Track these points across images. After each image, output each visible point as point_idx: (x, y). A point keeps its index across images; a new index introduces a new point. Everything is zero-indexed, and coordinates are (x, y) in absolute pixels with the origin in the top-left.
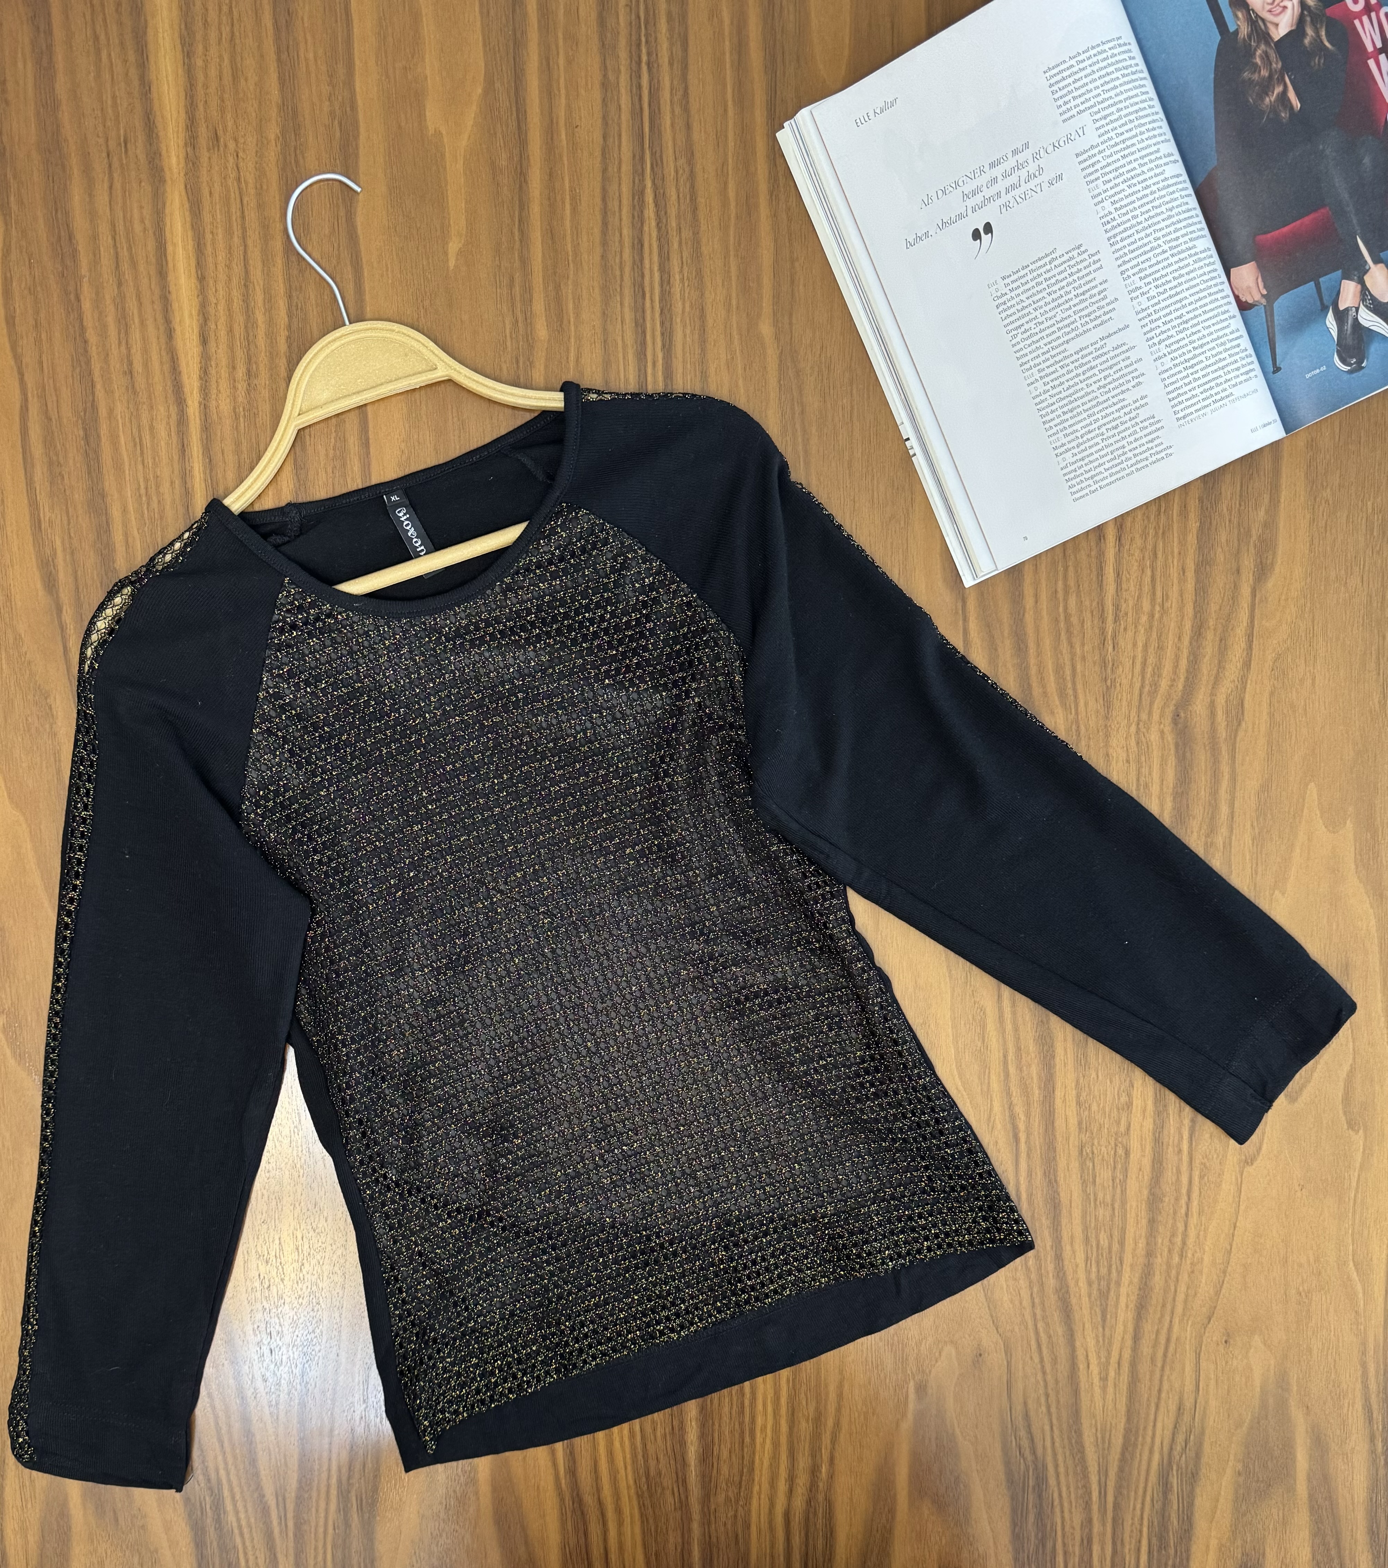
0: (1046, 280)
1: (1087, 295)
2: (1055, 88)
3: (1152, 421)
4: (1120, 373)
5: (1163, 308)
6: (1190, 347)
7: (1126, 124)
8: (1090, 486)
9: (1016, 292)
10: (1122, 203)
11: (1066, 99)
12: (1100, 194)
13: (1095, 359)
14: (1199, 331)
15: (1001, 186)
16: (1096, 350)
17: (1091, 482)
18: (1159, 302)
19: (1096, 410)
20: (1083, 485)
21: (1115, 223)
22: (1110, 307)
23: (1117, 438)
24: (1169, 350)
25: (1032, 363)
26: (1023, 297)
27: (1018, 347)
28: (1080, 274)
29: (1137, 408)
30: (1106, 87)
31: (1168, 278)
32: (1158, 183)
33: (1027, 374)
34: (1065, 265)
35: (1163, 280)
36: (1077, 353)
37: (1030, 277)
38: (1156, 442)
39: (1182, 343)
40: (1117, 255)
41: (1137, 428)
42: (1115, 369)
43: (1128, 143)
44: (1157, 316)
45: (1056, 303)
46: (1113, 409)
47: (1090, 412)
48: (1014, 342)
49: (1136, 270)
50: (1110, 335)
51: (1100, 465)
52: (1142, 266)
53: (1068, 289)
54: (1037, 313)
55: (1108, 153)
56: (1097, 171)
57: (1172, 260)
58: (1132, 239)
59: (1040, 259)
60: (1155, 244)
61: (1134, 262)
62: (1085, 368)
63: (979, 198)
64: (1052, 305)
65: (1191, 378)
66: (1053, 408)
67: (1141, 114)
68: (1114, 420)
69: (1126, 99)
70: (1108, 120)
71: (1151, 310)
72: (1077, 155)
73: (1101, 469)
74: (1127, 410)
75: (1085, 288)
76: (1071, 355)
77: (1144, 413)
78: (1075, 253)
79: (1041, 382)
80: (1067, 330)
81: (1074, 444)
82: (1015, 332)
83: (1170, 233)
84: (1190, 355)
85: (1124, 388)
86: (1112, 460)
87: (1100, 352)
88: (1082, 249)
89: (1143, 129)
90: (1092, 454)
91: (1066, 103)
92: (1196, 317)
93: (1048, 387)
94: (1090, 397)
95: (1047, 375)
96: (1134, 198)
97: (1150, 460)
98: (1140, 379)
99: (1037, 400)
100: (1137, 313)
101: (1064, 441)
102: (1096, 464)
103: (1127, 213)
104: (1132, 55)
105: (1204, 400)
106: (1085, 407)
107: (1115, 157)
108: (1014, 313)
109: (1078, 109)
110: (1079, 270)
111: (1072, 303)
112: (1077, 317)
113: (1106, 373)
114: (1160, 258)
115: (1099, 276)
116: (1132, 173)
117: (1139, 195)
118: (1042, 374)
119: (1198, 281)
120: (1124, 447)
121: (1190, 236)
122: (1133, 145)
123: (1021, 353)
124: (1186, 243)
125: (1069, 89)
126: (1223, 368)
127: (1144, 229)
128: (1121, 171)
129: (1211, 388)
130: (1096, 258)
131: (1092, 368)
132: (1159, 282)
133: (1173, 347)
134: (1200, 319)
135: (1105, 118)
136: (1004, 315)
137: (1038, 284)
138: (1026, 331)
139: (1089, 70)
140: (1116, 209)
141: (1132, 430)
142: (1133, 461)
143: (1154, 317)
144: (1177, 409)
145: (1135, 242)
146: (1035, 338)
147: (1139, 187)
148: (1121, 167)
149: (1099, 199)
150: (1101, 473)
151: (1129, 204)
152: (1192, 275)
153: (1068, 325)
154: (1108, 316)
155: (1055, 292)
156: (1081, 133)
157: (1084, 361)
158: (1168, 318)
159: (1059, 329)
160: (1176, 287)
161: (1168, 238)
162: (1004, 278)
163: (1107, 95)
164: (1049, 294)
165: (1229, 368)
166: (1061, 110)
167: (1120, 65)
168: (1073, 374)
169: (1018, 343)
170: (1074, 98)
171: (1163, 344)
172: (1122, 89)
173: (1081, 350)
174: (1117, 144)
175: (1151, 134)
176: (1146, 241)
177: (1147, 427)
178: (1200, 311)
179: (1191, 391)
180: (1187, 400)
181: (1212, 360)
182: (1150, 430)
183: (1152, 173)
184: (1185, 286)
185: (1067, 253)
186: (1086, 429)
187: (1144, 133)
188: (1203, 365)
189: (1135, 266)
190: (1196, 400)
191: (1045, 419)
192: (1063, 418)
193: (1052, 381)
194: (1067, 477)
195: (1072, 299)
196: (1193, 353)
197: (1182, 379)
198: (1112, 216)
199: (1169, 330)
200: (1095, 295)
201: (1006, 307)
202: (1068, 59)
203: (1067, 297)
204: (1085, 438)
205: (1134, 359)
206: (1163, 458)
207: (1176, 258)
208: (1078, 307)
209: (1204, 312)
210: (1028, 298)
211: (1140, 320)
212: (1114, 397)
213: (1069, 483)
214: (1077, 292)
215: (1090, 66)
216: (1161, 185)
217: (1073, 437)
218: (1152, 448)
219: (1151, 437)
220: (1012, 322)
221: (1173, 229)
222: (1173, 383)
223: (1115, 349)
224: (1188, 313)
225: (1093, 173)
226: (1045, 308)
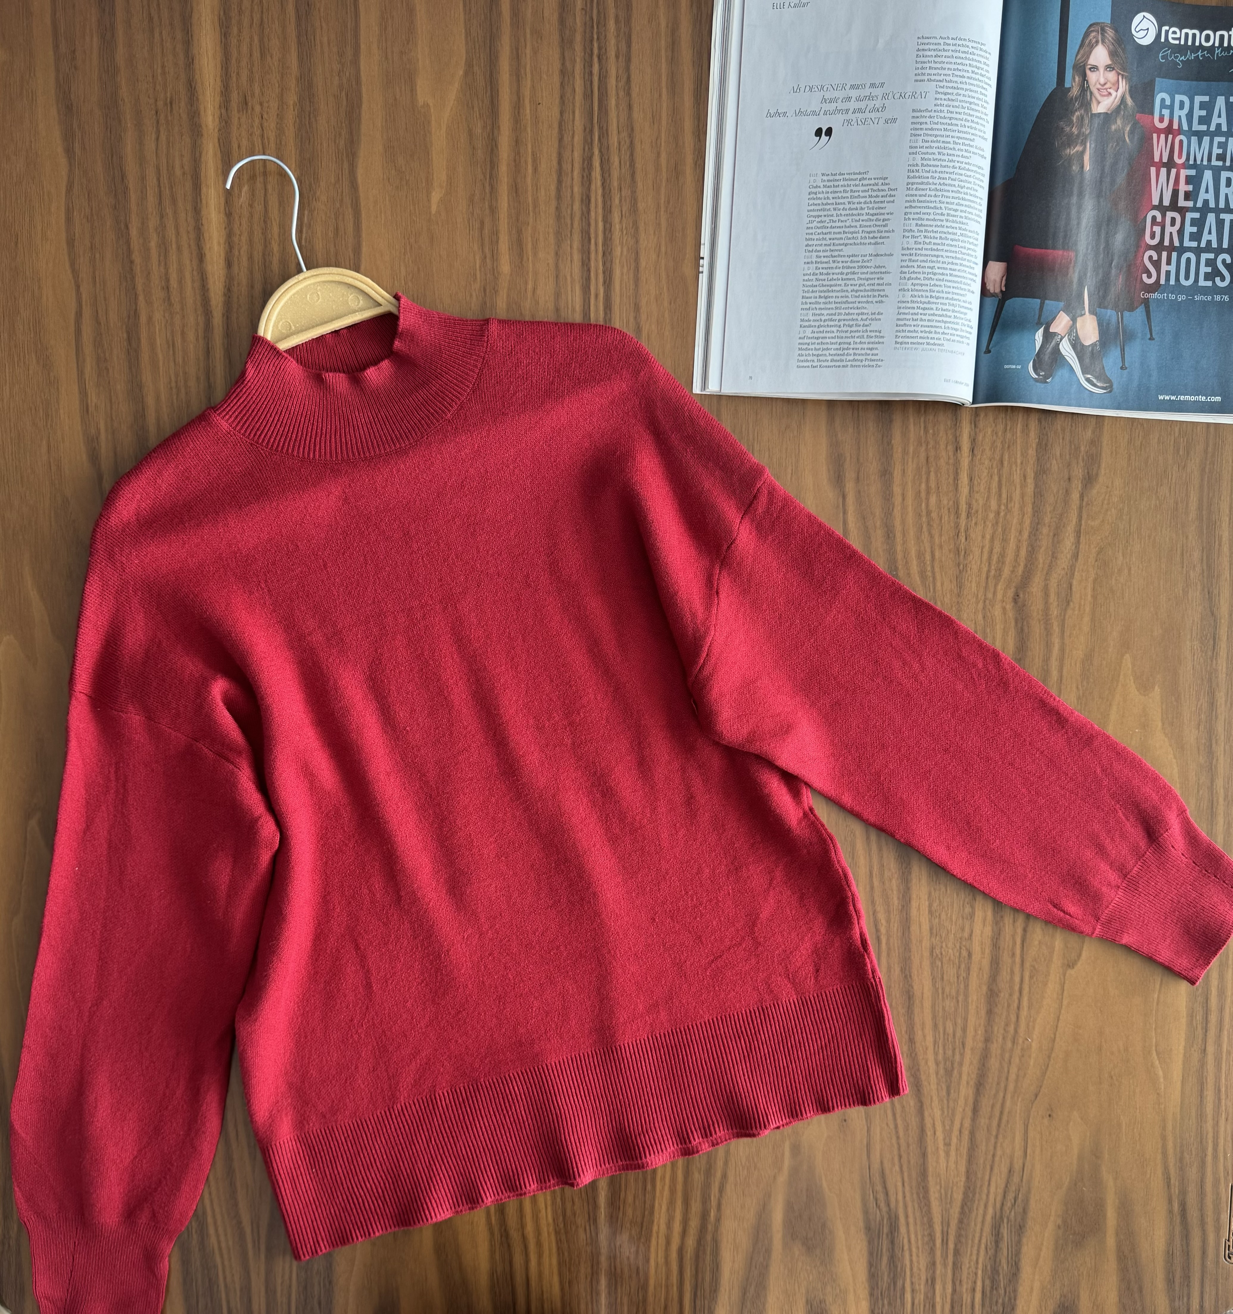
0: (851, 191)
1: (875, 217)
2: (921, 53)
3: (878, 334)
4: (872, 287)
5: (922, 255)
6: (928, 294)
7: (958, 107)
8: (813, 361)
9: (828, 190)
10: (929, 163)
11: (925, 65)
12: (916, 147)
13: (859, 267)
14: (940, 286)
15: (852, 105)
16: (863, 261)
17: (815, 358)
18: (922, 249)
19: (843, 306)
20: (809, 358)
21: (917, 174)
22: (887, 234)
23: (848, 335)
24: (913, 287)
25: (814, 248)
26: (830, 196)
27: (810, 231)
28: (877, 199)
29: (872, 320)
30: (957, 73)
31: (936, 235)
32: (962, 163)
33: (807, 254)
34: (870, 187)
35: (932, 235)
36: (849, 256)
37: (842, 183)
38: (875, 352)
39: (924, 288)
40: (908, 198)
41: (865, 334)
42: (870, 282)
43: (954, 122)
44: (917, 258)
45: (851, 212)
46: (856, 311)
47: (838, 305)
48: (810, 225)
49: (916, 216)
50: (877, 255)
51: (827, 349)
52: (922, 216)
53: (863, 206)
54: (835, 213)
55: (936, 120)
56: (922, 129)
57: (944, 223)
58: (923, 193)
59: (854, 174)
60: (938, 205)
61: (918, 210)
62: (849, 271)
63: (832, 106)
64: (848, 212)
65: (919, 317)
66: (815, 289)
67: (973, 106)
68: (853, 320)
69: (966, 90)
70: (947, 97)
71: (914, 252)
72: (913, 111)
73: (827, 352)
74: (864, 317)
75: (875, 211)
76: (844, 256)
77: (875, 326)
78: (880, 182)
79: (815, 265)
80: (850, 236)
81: (817, 324)
82: (814, 219)
83: (953, 203)
84: (927, 300)
85: (870, 299)
86: (837, 349)
87: (865, 264)
88: (886, 181)
89: (969, 118)
90: (825, 338)
91: (922, 68)
92: (943, 274)
93: (818, 272)
94: (843, 294)
95: (822, 263)
96: (939, 163)
97: (864, 363)
98: (883, 299)
99: (806, 278)
100: (903, 249)
101: (812, 318)
102: (825, 346)
103: (929, 172)
104: (987, 62)
105: (921, 337)
106: (837, 300)
107: (939, 126)
108: (819, 205)
110: (877, 196)
111: (862, 218)
112: (861, 230)
113: (862, 282)
114: (937, 217)
115: (889, 208)
116: (946, 145)
117: (944, 164)
118: (819, 260)
119: (957, 249)
121: (967, 215)
122: (957, 125)
123: (811, 236)
124: (961, 217)
125: (930, 59)
126: (946, 322)
127: (936, 190)
128: (939, 138)
129: (930, 332)
130: (893, 193)
131: (854, 273)
132: (929, 234)
133: (916, 287)
134: (945, 277)
135: (945, 94)
136: (811, 202)
137: (845, 191)
138: (821, 222)
139: (950, 54)
140: (923, 165)
141: (861, 334)
142: (851, 358)
143: (913, 258)
144: (899, 334)
146: (824, 231)
147: (946, 157)
148: (941, 136)
149: (914, 150)
150: (825, 355)
151: (933, 166)
152: (954, 243)
153: (852, 233)
154: (881, 241)
155: (854, 203)
156: (923, 96)
157: (851, 265)
158: (923, 264)
159: (845, 232)
160: (939, 244)
161: (950, 206)
162: (823, 175)
163: (955, 79)
164: (849, 203)
165: (950, 325)
166: (917, 72)
167: (975, 63)
168: (839, 271)
169: (812, 228)
170: (930, 68)
171: (910, 282)
172: (968, 81)
173: (852, 256)
174: (945, 118)
175: (974, 125)
176: (933, 199)
177: (872, 337)
178: (948, 272)
179: (914, 326)
180: (909, 331)
181: (940, 312)
182: (872, 340)
183: (960, 153)
184: (946, 248)
185: (875, 179)
186: (830, 317)
187: (968, 121)
188: (932, 312)
189: (917, 213)
190: (914, 335)
191: (804, 294)
192: (818, 300)
193: (823, 268)
194: (800, 346)
195: (863, 215)
196: (929, 299)
197: (912, 314)
198: (917, 168)
199: (919, 273)
200: (880, 220)
201: (815, 196)
202: (938, 37)
203: (860, 212)
204: (826, 324)
205: (885, 281)
206: (873, 366)
207: (949, 224)
208: (864, 223)
209: (951, 275)
210: (833, 198)
211: (903, 255)
212: (859, 302)
213: (800, 352)
214: (869, 211)
215: (952, 51)
216: (963, 166)
217: (818, 318)
218: (869, 355)
219: (871, 346)
220: (814, 210)
221: (956, 201)
222: (904, 314)
223: (876, 267)
224: (938, 268)
225: (918, 129)
226: (841, 212)
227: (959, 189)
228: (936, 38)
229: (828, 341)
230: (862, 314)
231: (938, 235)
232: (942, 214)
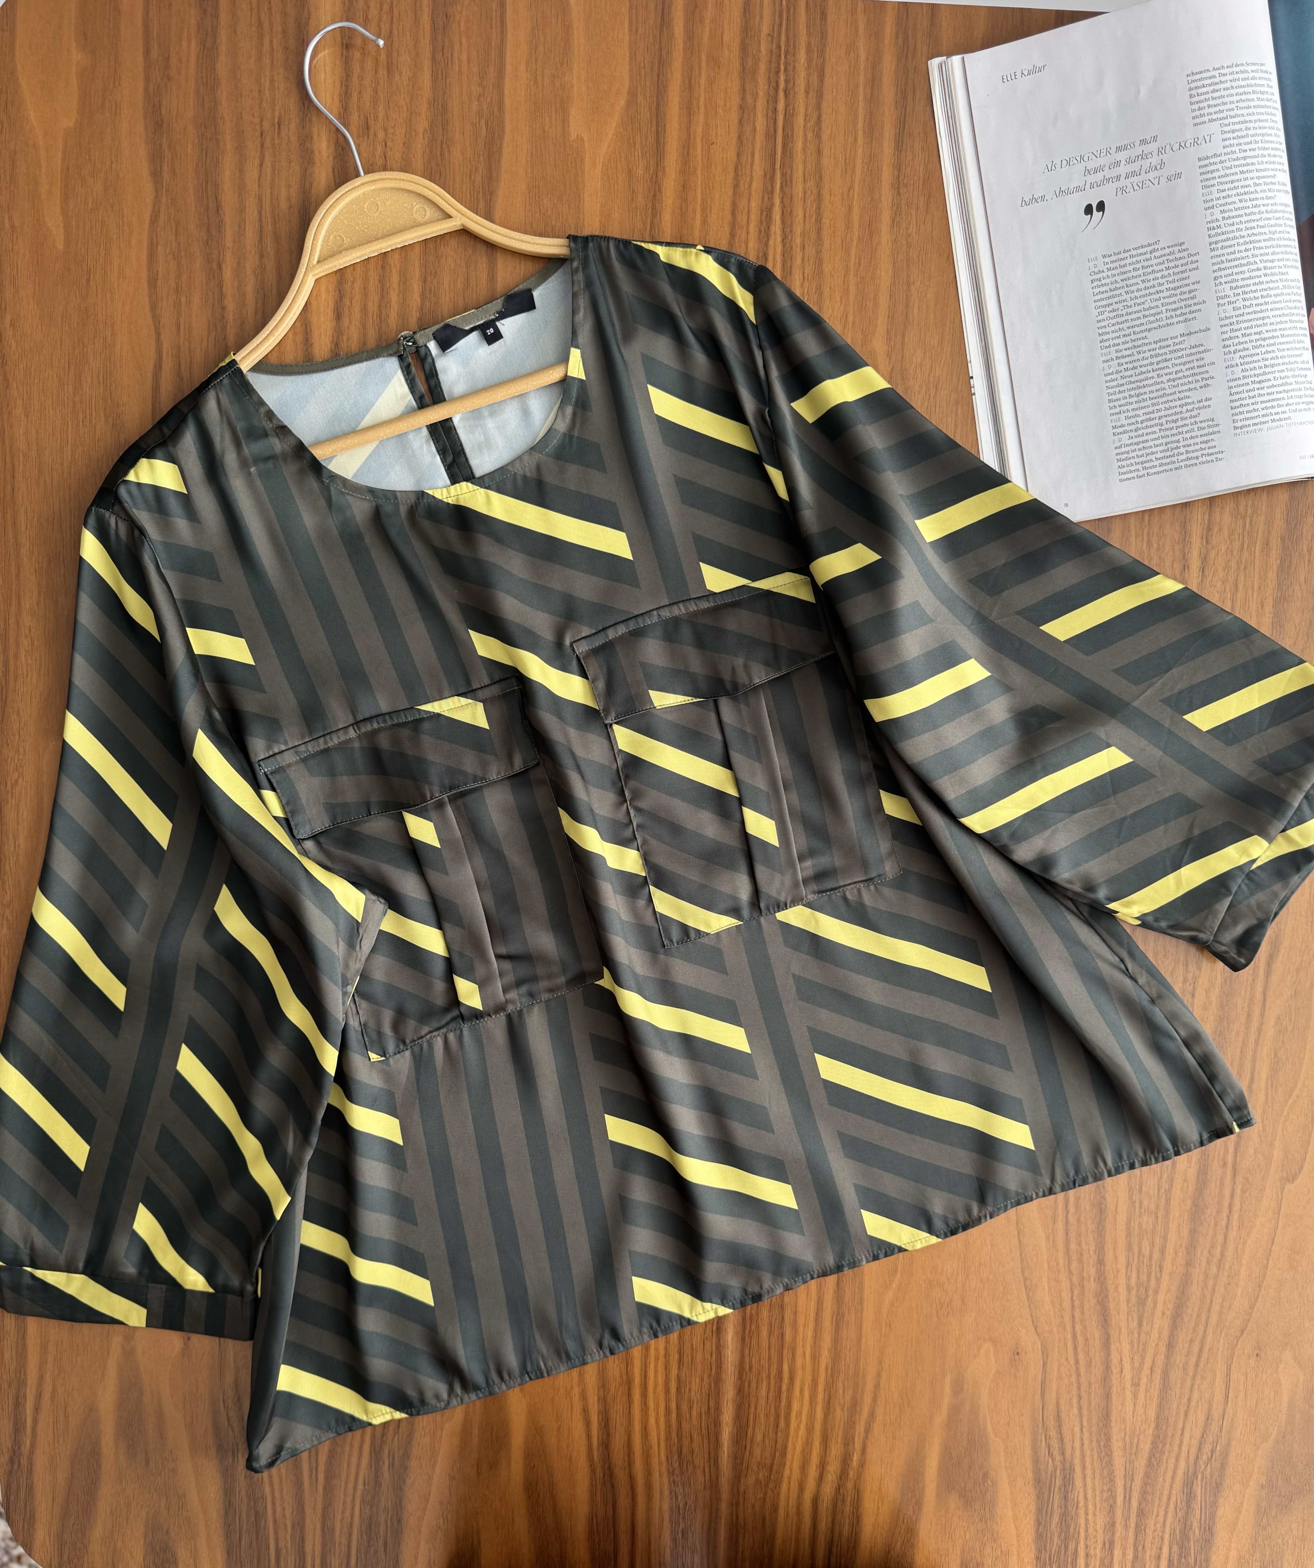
0: (1143, 267)
1: (1178, 291)
2: (1194, 92)
3: (1211, 423)
4: (1192, 372)
5: (1246, 321)
6: (1262, 364)
7: (1251, 143)
8: (1138, 470)
9: (1113, 272)
10: (1231, 214)
11: (1202, 105)
12: (1212, 200)
13: (1171, 352)
14: (1273, 351)
15: (1123, 170)
16: (1175, 344)
17: (1140, 467)
18: (1243, 315)
19: (1161, 400)
20: (1132, 468)
21: (1219, 231)
22: (1197, 307)
24: (1242, 361)
25: (1111, 342)
26: (1118, 278)
27: (1102, 324)
28: (1176, 270)
29: (1200, 408)
30: (1241, 105)
31: (1257, 295)
32: (1267, 205)
33: (1104, 351)
34: (1164, 258)
35: (1252, 295)
36: (1156, 342)
37: (1129, 261)
38: (1210, 444)
39: (1255, 358)
40: (1215, 260)
41: (1195, 427)
42: (1188, 366)
43: (1249, 161)
44: (1239, 326)
45: (1147, 292)
46: (1178, 403)
47: (1155, 401)
48: (1101, 318)
49: (1229, 279)
50: (1190, 334)
51: (1153, 453)
52: (1235, 277)
53: (1161, 281)
54: (1128, 297)
55: (1228, 164)
56: (1214, 178)
57: (1263, 279)
58: (1232, 250)
59: (1142, 247)
60: (1252, 260)
61: (1229, 271)
62: (1159, 359)
63: (1100, 176)
64: (1143, 293)
65: (1256, 392)
66: (1121, 389)
67: (1267, 138)
68: (1175, 413)
69: (1255, 121)
70: (1235, 135)
71: (1234, 320)
72: (1200, 159)
73: (1153, 457)
74: (1190, 407)
75: (1177, 284)
76: (1150, 343)
77: (1205, 414)
78: (1176, 249)
79: (1116, 362)
80: (1152, 319)
81: (1133, 427)
82: (1104, 309)
83: (1267, 254)
84: (1261, 371)
85: (1192, 386)
86: (1164, 451)
87: (1177, 347)
88: (1184, 247)
89: (1265, 152)
90: (1147, 441)
91: (1200, 109)
92: (1273, 337)
93: (1121, 368)
94: (1158, 387)
95: (1123, 357)
96: (1242, 212)
97: (1200, 460)
98: (1208, 382)
99: (1109, 378)
100: (1221, 319)
101: (1125, 422)
102: (1149, 451)
103: (1233, 224)
104: (1271, 84)
105: (1263, 416)
106: (1152, 395)
107: (1234, 170)
108: (1107, 291)
109: (1210, 117)
110: (1176, 266)
111: (1162, 295)
112: (1164, 309)
113: (1178, 368)
114: (1253, 274)
115: (1194, 276)
116: (1246, 190)
117: (1248, 211)
118: (1119, 354)
119: (1283, 305)
120: (1178, 442)
121: (1285, 263)
122: (1253, 164)
123: (1104, 330)
124: (1279, 267)
125: (1207, 96)
126: (1287, 391)
127: (1246, 243)
128: (1236, 184)
129: (1273, 407)
130: (1194, 258)
131: (1166, 360)
132: (1247, 296)
133: (1246, 360)
134: (1277, 340)
135: (1233, 132)
136: (1096, 291)
137: (1135, 269)
138: (1114, 311)
139: (1229, 85)
140: (1223, 218)
141: (1190, 427)
142: (1184, 457)
143: (1235, 327)
144: (1236, 417)
145: (1234, 253)
146: (1119, 320)
147: (1249, 204)
148: (1238, 180)
149: (1210, 204)
150: (1151, 460)
151: (1236, 216)
152: (1278, 298)
153: (1154, 315)
154: (1193, 315)
155: (1149, 281)
156: (1208, 141)
157: (1161, 352)
158: (1248, 332)
159: (1145, 316)
160: (1261, 305)
161: (1265, 258)
162: (1104, 256)
163: (1240, 112)
164: (1143, 281)
165: (1293, 394)
166: (1194, 114)
167: (1258, 89)
168: (1148, 361)
169: (1104, 320)
170: (1209, 106)
171: (1238, 355)
172: (1255, 110)
173: (1160, 341)
174: (1238, 159)
175: (1271, 159)
176: (1244, 254)
177: (1204, 428)
178: (1278, 333)
179: (1253, 404)
180: (1248, 412)
181: (1280, 382)
182: (1206, 431)
183: (1264, 195)
184: (1269, 307)
185: (1169, 247)
186: (1148, 416)
187: (1265, 156)
188: (1270, 383)
189: (1230, 275)
190: (1256, 414)
191: (1110, 397)
192: (1128, 400)
193: (1127, 363)
194: (1118, 457)
195: (1163, 291)
196: (1264, 370)
197: (1247, 391)
198: (1218, 224)
199: (1246, 342)
200: (1185, 293)
201: (1099, 283)
202: (1211, 69)
203: (1158, 289)
204: (1144, 425)
205: (1207, 361)
206: (1212, 461)
207: (1268, 279)
208: (1167, 300)
209: (1282, 336)
210: (1122, 280)
211: (1222, 326)
212: (1179, 392)
213: (1120, 464)
214: (1170, 285)
215: (1231, 81)
216: (1269, 208)
217: (1133, 420)
218: (1205, 449)
219: (1205, 438)
220: (1102, 300)
221: (1270, 250)
222: (1237, 393)
223: (1192, 347)
224: (1267, 331)
225: (1209, 179)
226: (1136, 294)
227: (1272, 236)
228: (1208, 71)
229: (1151, 443)
230: (1186, 404)
231: (1258, 294)
232: (1258, 269)
